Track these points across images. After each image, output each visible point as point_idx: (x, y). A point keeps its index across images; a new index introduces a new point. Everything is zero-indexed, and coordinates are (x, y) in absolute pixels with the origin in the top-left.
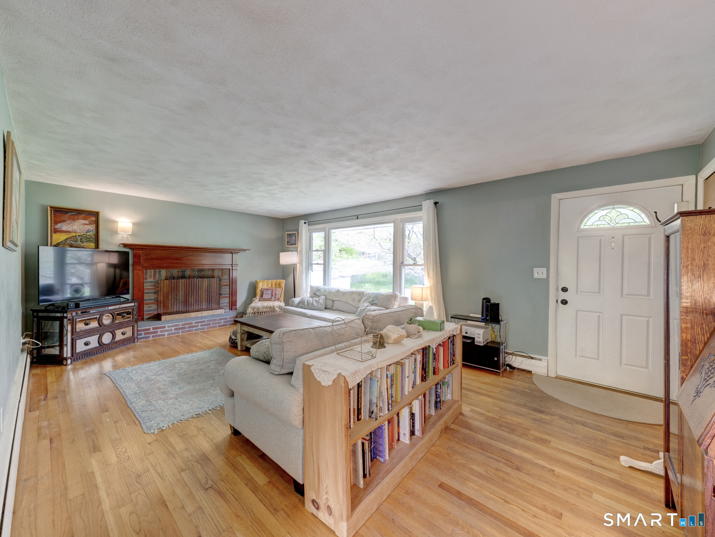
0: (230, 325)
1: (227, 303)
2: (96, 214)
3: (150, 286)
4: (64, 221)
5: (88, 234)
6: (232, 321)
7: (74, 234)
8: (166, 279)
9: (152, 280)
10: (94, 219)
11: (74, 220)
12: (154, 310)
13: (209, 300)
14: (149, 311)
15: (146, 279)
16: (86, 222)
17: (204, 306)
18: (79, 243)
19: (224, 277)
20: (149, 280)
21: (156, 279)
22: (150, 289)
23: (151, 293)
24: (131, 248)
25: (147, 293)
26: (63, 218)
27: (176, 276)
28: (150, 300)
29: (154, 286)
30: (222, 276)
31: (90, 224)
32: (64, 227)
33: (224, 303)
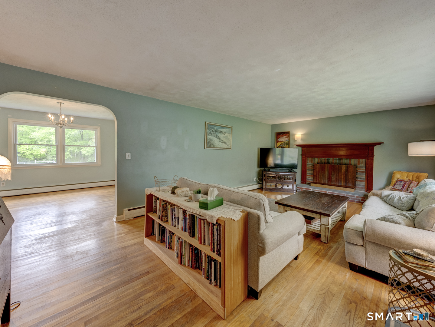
0: (357, 202)
1: (363, 185)
2: (288, 133)
3: (310, 166)
4: (280, 138)
5: (287, 142)
6: (359, 200)
7: (282, 142)
8: (318, 163)
9: (311, 163)
10: (288, 135)
11: (282, 136)
12: (311, 180)
13: (347, 181)
14: (309, 179)
15: (308, 162)
16: (286, 137)
17: (343, 184)
18: (284, 146)
19: (360, 165)
20: (309, 163)
21: (312, 163)
22: (310, 168)
23: (310, 170)
24: (301, 147)
25: (308, 170)
26: (280, 136)
27: (323, 162)
28: (310, 174)
29: (312, 166)
30: (359, 164)
31: (287, 137)
32: (280, 140)
33: (360, 185)
